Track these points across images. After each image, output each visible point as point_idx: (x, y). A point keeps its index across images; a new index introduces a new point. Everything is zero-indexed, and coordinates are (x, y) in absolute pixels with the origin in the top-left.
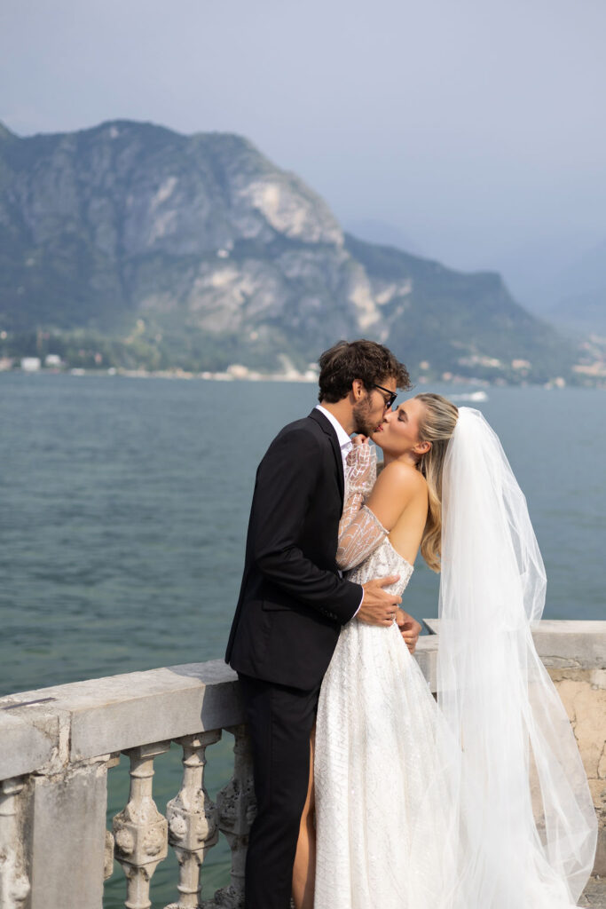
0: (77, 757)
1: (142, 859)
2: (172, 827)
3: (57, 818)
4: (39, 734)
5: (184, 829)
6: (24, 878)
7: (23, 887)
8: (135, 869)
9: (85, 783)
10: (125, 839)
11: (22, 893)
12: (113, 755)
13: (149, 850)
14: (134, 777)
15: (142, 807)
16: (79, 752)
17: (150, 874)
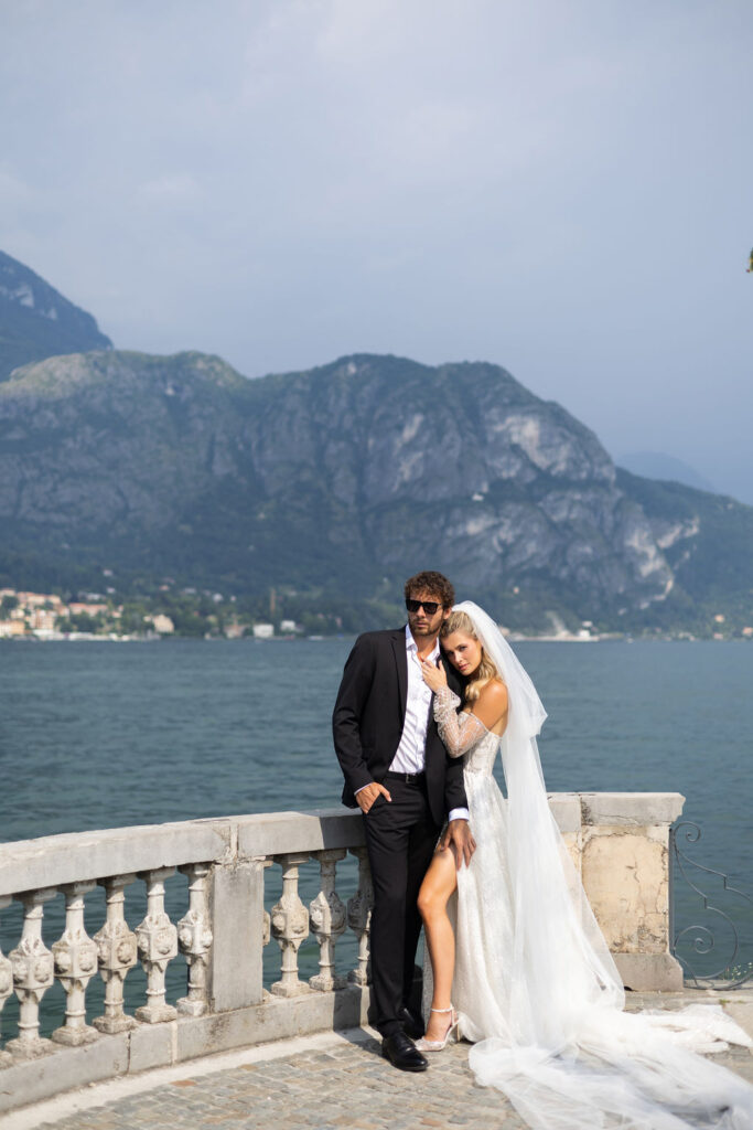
0: (243, 855)
1: (290, 935)
2: (313, 918)
3: (230, 894)
4: (217, 837)
5: (321, 918)
6: (209, 932)
7: (208, 938)
8: (286, 942)
9: (249, 874)
10: (279, 922)
11: (208, 943)
12: (268, 857)
13: (296, 929)
14: (284, 879)
15: (291, 899)
16: (244, 851)
17: (297, 947)
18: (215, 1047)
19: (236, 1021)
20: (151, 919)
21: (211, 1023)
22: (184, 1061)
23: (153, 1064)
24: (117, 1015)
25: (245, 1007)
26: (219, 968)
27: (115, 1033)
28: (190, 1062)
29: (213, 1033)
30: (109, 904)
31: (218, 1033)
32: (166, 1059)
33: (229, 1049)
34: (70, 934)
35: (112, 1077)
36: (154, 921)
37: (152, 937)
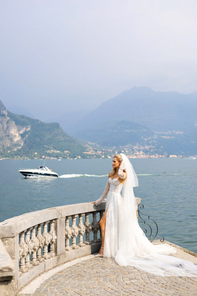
1: (69, 236)
3: (60, 226)
4: (57, 212)
7: (56, 237)
10: (66, 233)
12: (66, 217)
14: (66, 222)
16: (62, 216)
17: (70, 238)
18: (58, 264)
19: (61, 257)
20: (45, 233)
21: (57, 258)
22: (53, 268)
23: (48, 269)
24: (40, 258)
25: (62, 254)
26: (58, 245)
27: (41, 262)
28: (54, 268)
29: (57, 260)
30: (38, 230)
31: (58, 261)
32: (50, 268)
33: (60, 264)
34: (33, 238)
35: (43, 273)
36: (46, 234)
37: (46, 238)
